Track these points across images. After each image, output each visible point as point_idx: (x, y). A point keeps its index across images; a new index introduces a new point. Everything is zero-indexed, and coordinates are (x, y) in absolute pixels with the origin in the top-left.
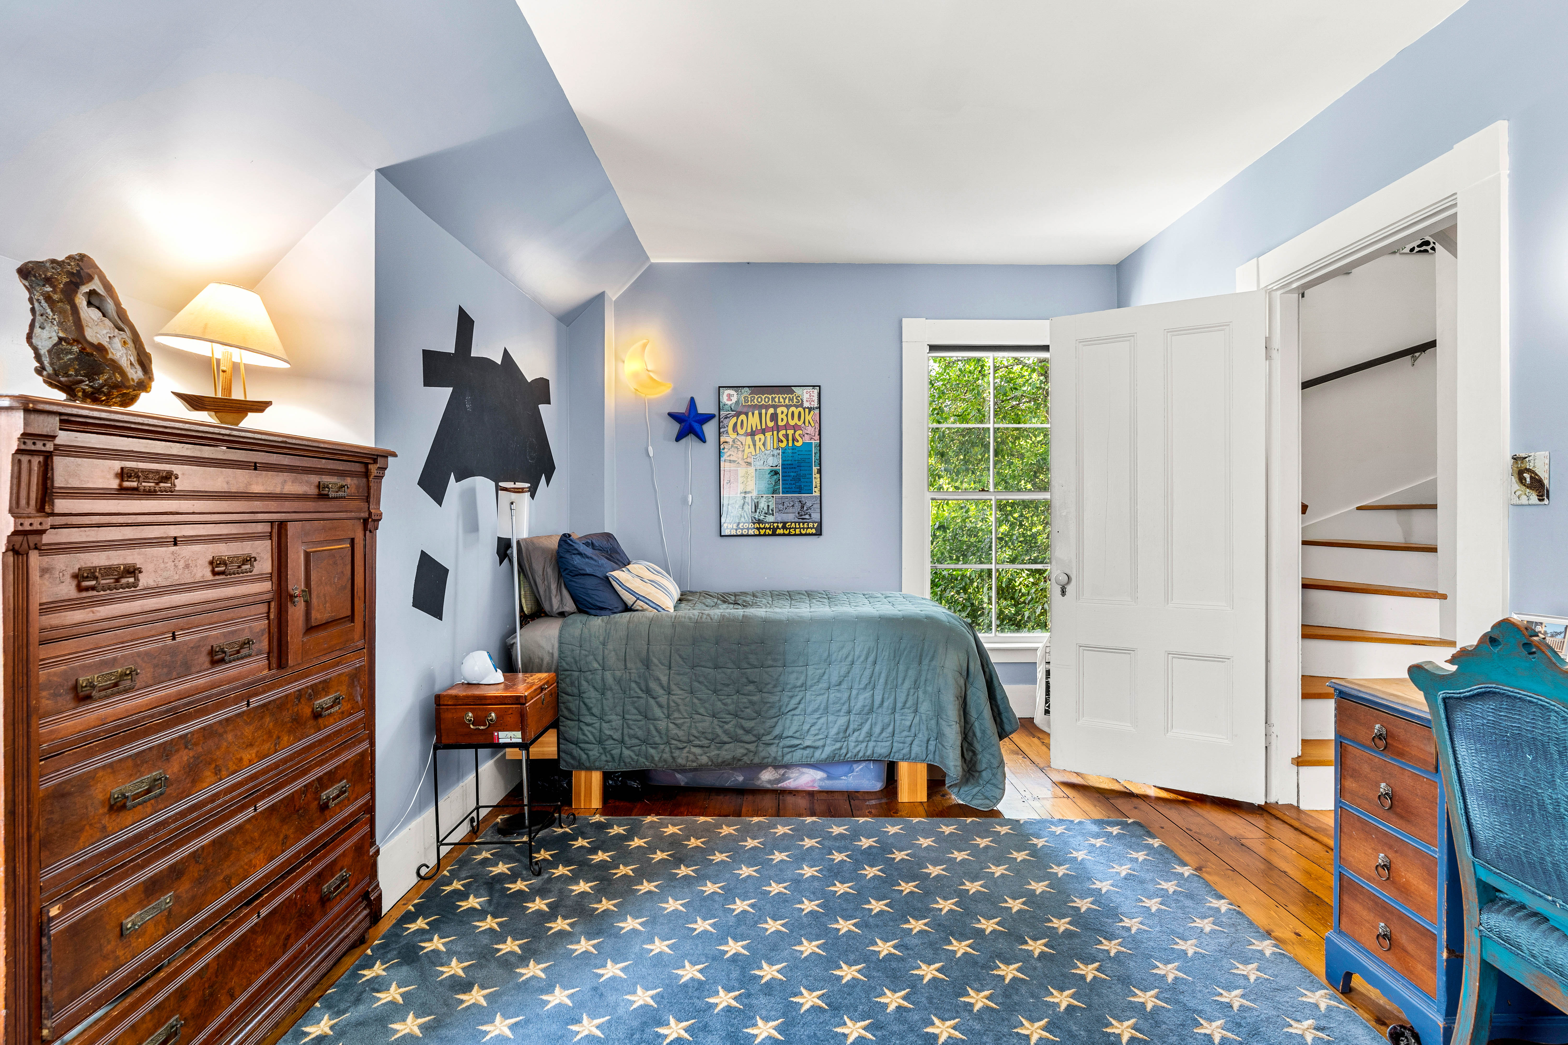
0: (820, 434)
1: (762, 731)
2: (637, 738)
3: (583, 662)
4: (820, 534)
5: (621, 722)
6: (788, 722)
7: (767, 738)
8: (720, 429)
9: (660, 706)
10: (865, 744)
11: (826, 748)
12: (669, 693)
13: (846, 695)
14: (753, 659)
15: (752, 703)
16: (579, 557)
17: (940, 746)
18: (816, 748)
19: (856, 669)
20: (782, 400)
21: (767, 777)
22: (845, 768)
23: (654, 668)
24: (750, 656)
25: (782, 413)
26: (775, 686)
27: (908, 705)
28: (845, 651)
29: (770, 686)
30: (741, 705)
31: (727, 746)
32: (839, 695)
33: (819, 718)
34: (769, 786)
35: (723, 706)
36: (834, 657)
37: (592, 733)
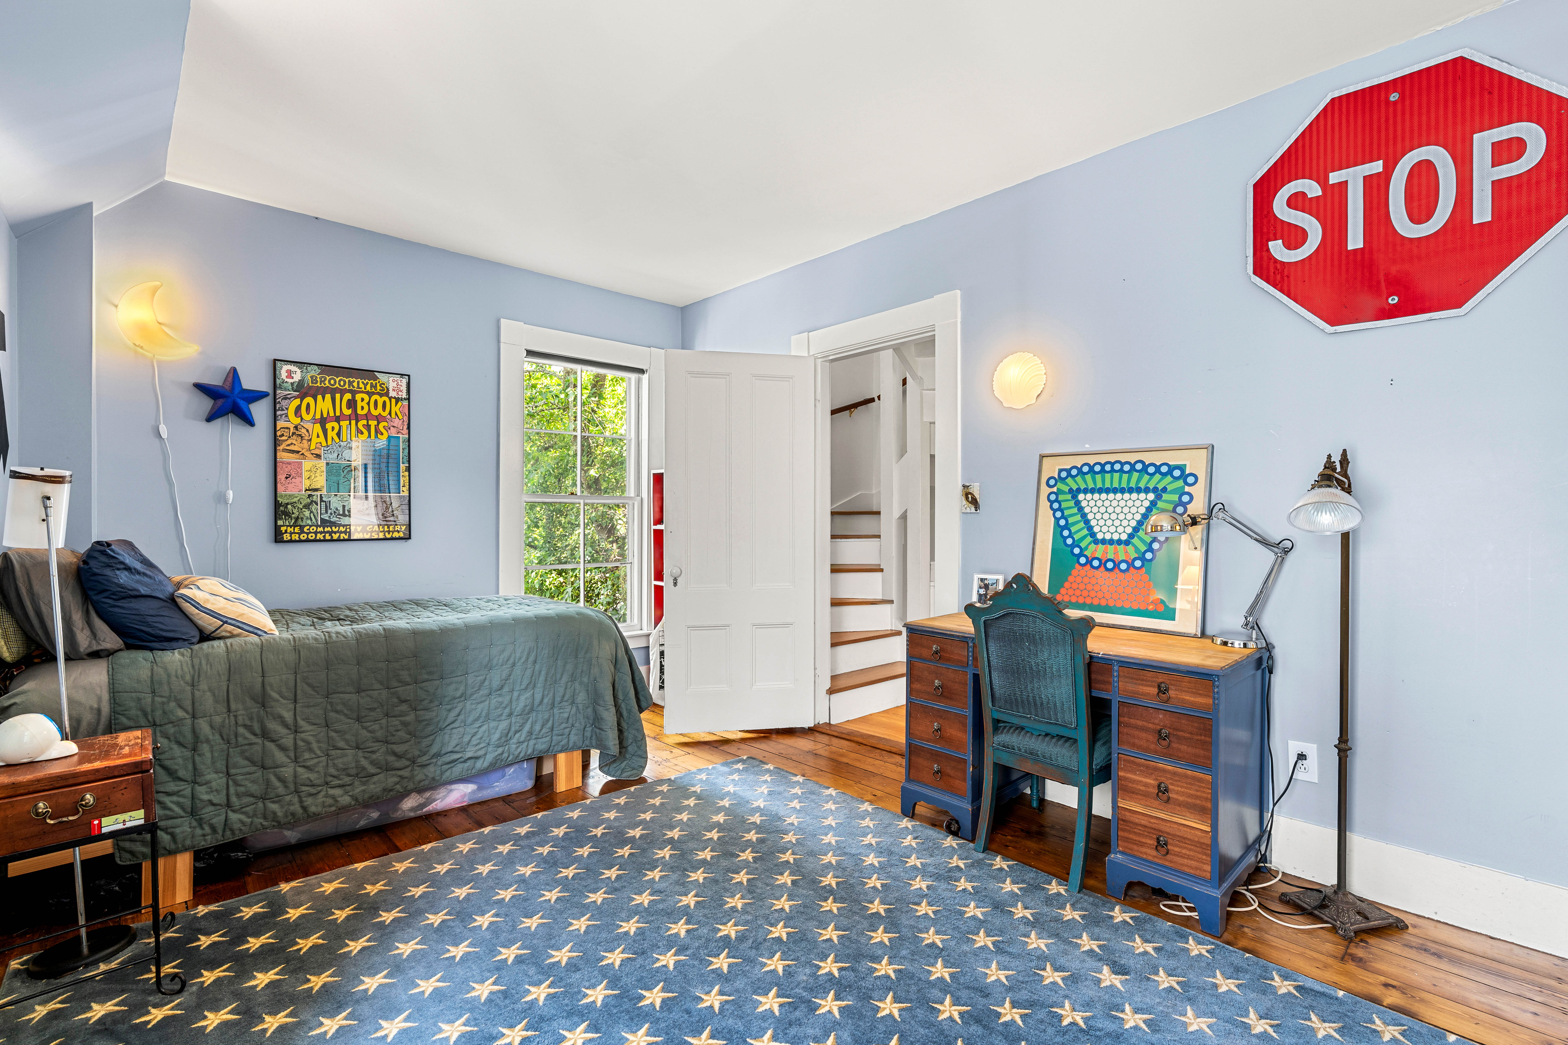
0: (409, 428)
1: (417, 753)
2: (252, 796)
3: (158, 713)
4: (410, 538)
5: (224, 780)
6: (447, 737)
7: (424, 759)
8: (275, 411)
9: (283, 749)
10: (526, 744)
11: (487, 756)
12: (296, 731)
13: (508, 698)
14: (405, 675)
15: (405, 724)
16: (126, 573)
17: (598, 731)
18: (477, 758)
19: (518, 671)
20: (361, 385)
21: (409, 804)
22: (498, 774)
23: (273, 704)
24: (402, 673)
25: (363, 400)
26: (431, 701)
27: (565, 699)
28: (506, 654)
29: (426, 702)
30: (391, 729)
31: (376, 778)
32: (500, 699)
33: (480, 727)
34: (412, 814)
35: (369, 734)
36: (495, 662)
37: (178, 804)
